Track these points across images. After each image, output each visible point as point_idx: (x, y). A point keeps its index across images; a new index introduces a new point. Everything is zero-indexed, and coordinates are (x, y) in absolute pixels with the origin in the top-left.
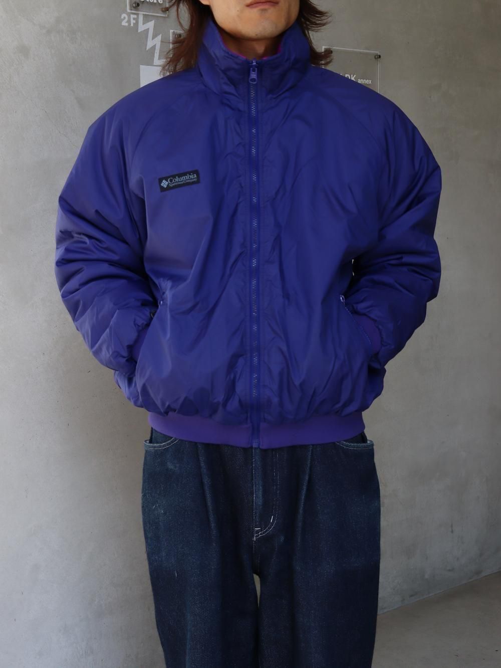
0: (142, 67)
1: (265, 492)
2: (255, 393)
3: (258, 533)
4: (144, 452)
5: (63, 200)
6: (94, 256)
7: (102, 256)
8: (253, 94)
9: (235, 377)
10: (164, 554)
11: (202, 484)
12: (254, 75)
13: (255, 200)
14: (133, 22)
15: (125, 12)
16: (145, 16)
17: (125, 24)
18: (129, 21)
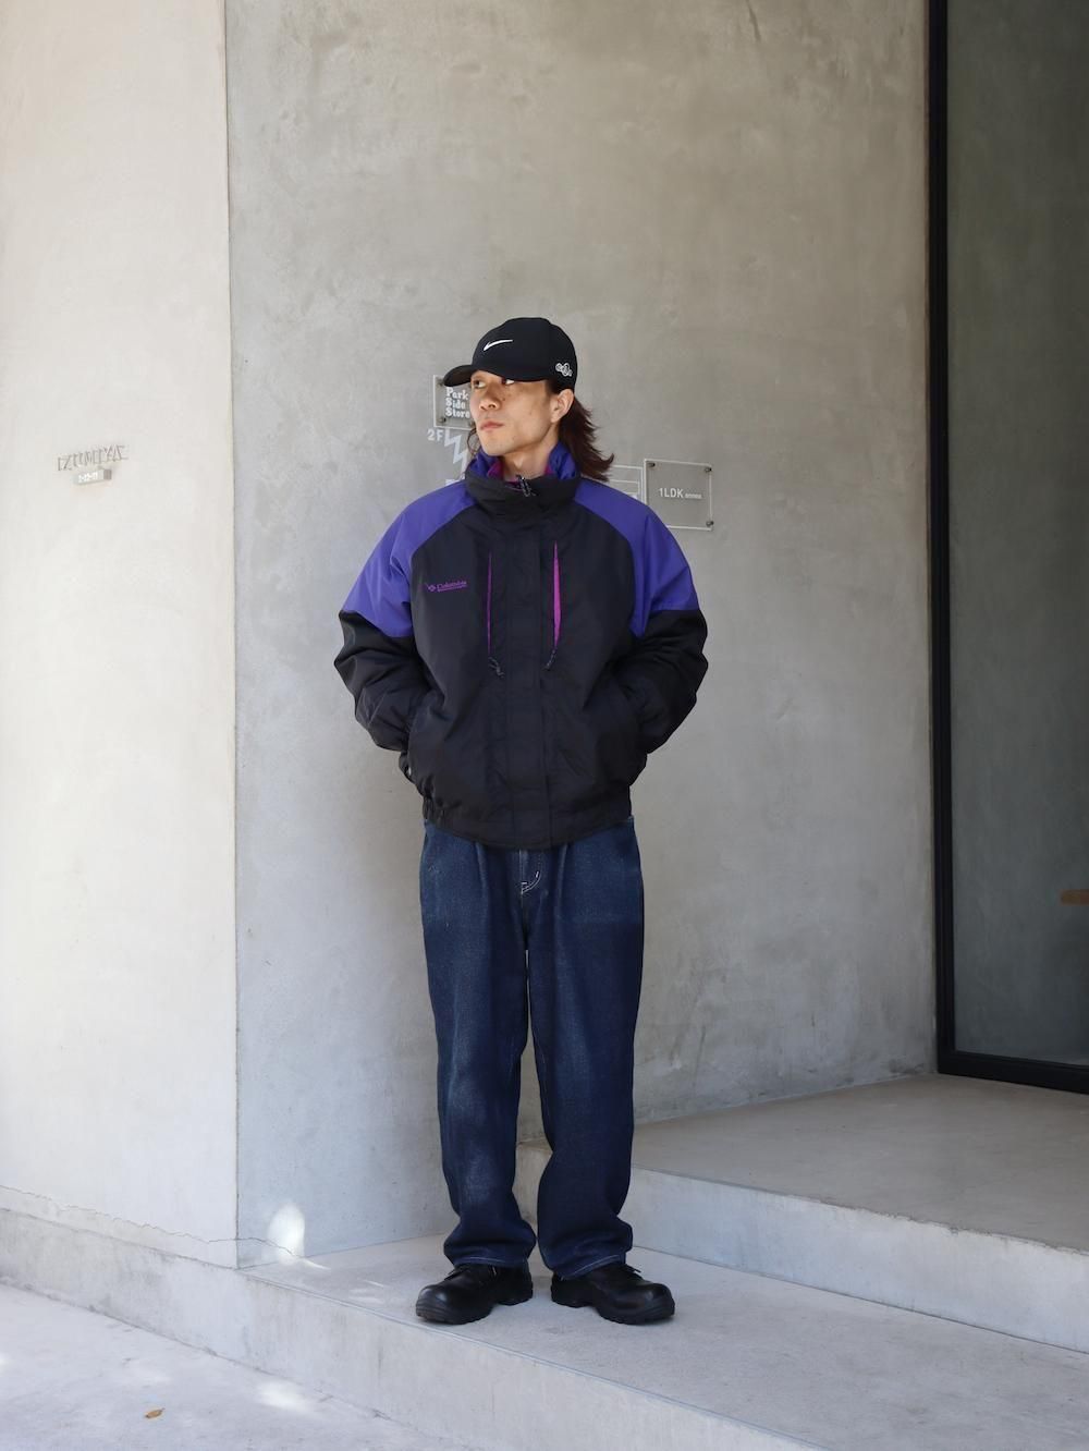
3: (525, 888)
10: (437, 910)
14: (439, 436)
15: (432, 426)
16: (451, 430)
17: (431, 438)
18: (435, 436)
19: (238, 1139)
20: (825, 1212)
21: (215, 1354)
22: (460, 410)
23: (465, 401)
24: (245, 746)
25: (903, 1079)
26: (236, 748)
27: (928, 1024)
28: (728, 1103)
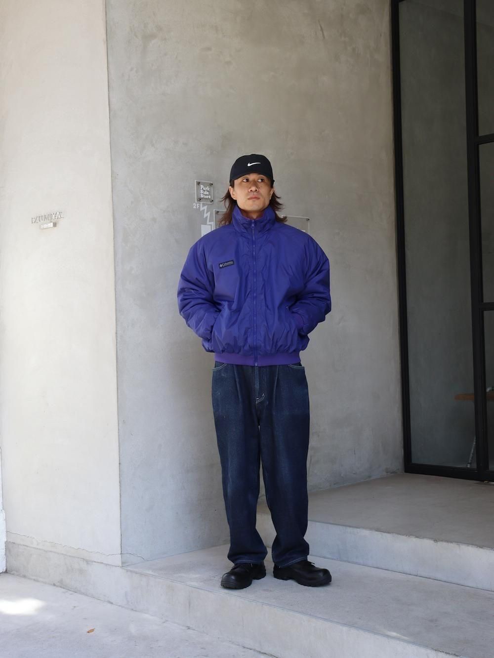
0: (202, 226)
1: (260, 383)
2: (255, 344)
3: (258, 401)
4: (212, 372)
5: (182, 275)
6: (196, 297)
7: (199, 296)
8: (253, 232)
9: (247, 337)
10: (220, 410)
11: (235, 381)
12: (253, 225)
13: (255, 271)
14: (198, 206)
15: (194, 202)
16: (203, 204)
17: (195, 207)
18: (196, 206)
19: (121, 511)
20: (377, 535)
21: (112, 603)
22: (207, 195)
23: (208, 191)
24: (120, 341)
25: (390, 477)
26: (117, 342)
27: (400, 452)
28: (321, 488)
